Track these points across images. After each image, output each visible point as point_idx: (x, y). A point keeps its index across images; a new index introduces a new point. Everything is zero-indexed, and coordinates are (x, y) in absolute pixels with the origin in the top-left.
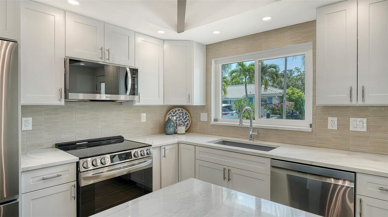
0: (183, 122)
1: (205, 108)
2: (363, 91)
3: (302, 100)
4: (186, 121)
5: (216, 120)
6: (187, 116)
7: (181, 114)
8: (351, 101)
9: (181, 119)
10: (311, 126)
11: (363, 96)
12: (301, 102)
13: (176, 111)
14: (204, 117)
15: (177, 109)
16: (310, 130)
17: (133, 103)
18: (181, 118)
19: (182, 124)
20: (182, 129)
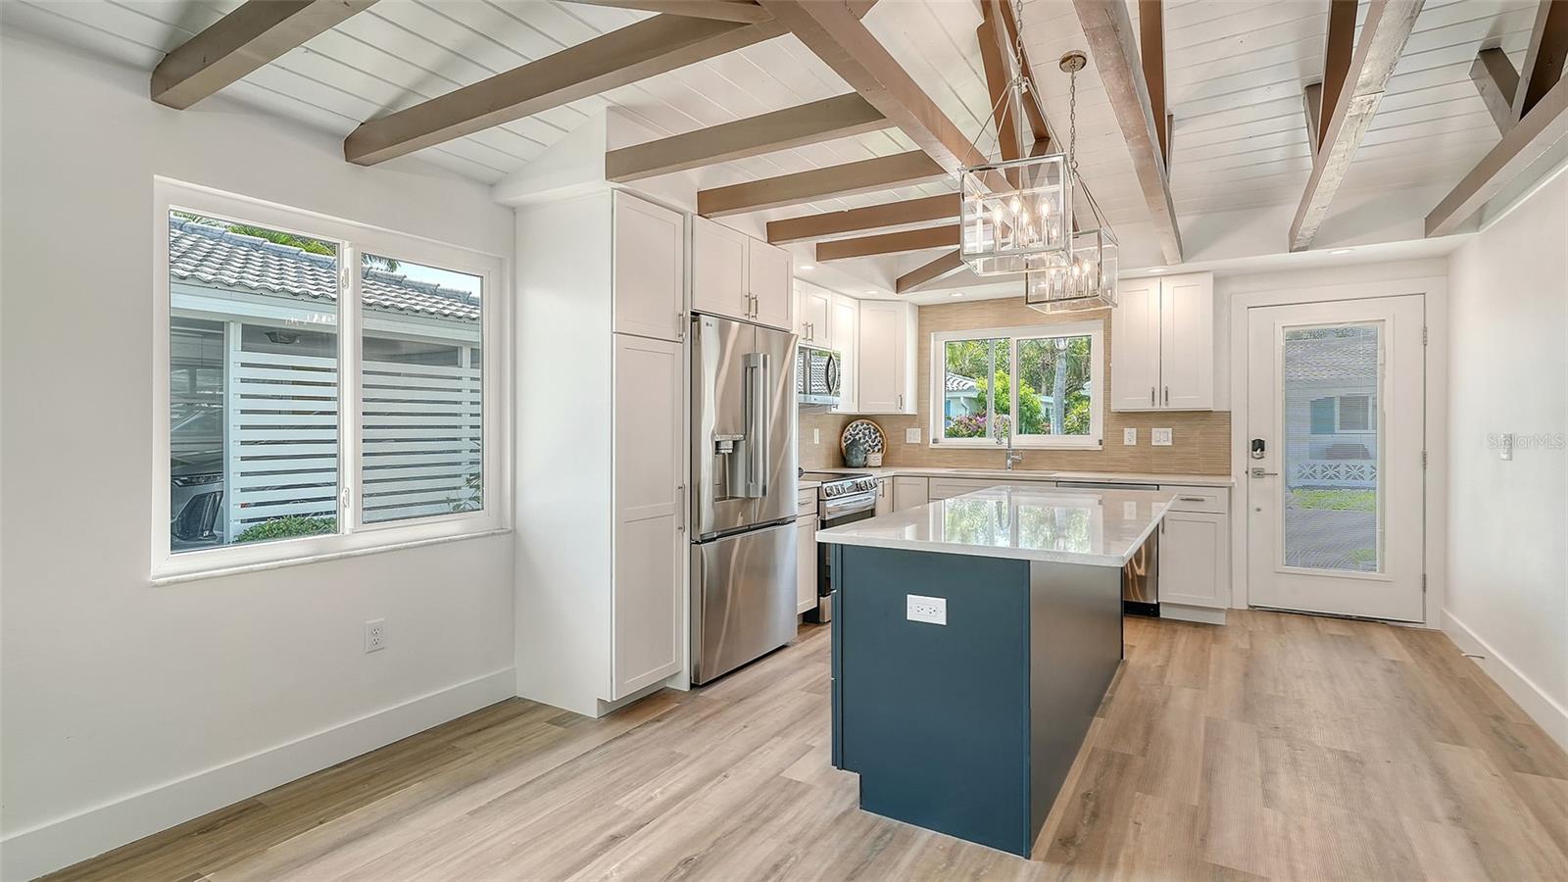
0: (870, 446)
1: (918, 420)
2: (1167, 392)
3: (1028, 410)
4: (877, 445)
5: (935, 441)
6: (878, 434)
7: (867, 432)
8: (1153, 405)
9: (867, 441)
10: (1101, 442)
11: (1167, 400)
12: (1028, 414)
13: (857, 426)
14: (913, 436)
15: (859, 422)
16: (1100, 448)
17: (826, 409)
18: (867, 438)
19: (869, 450)
20: (876, 458)
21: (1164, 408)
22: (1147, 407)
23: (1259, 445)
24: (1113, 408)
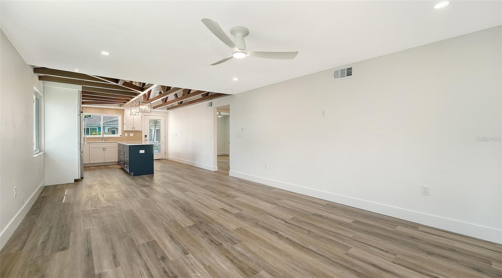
11: (135, 129)
22: (131, 130)
23: (146, 136)
24: (125, 130)
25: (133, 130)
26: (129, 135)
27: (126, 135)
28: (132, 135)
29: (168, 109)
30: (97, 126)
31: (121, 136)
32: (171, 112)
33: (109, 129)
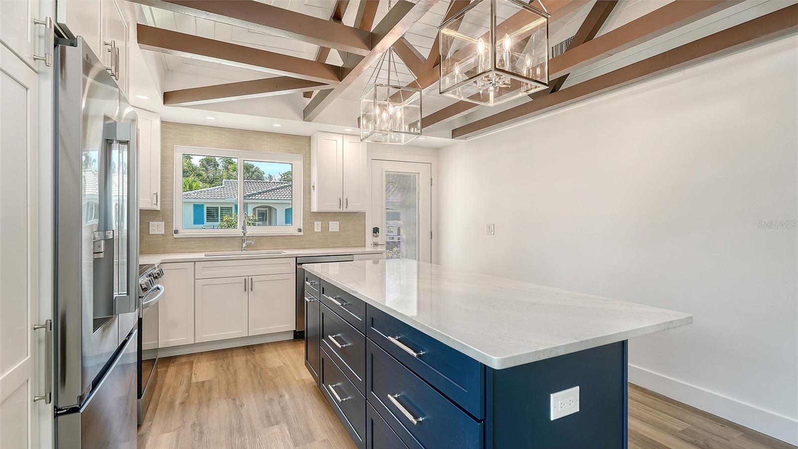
1: (161, 215)
2: (347, 201)
5: (176, 232)
8: (340, 208)
11: (347, 205)
14: (157, 228)
16: (299, 234)
21: (345, 210)
22: (336, 209)
23: (376, 230)
24: (315, 209)
25: (341, 210)
26: (325, 228)
27: (318, 226)
28: (334, 226)
29: (455, 133)
30: (232, 203)
31: (300, 230)
32: (459, 142)
33: (254, 209)
